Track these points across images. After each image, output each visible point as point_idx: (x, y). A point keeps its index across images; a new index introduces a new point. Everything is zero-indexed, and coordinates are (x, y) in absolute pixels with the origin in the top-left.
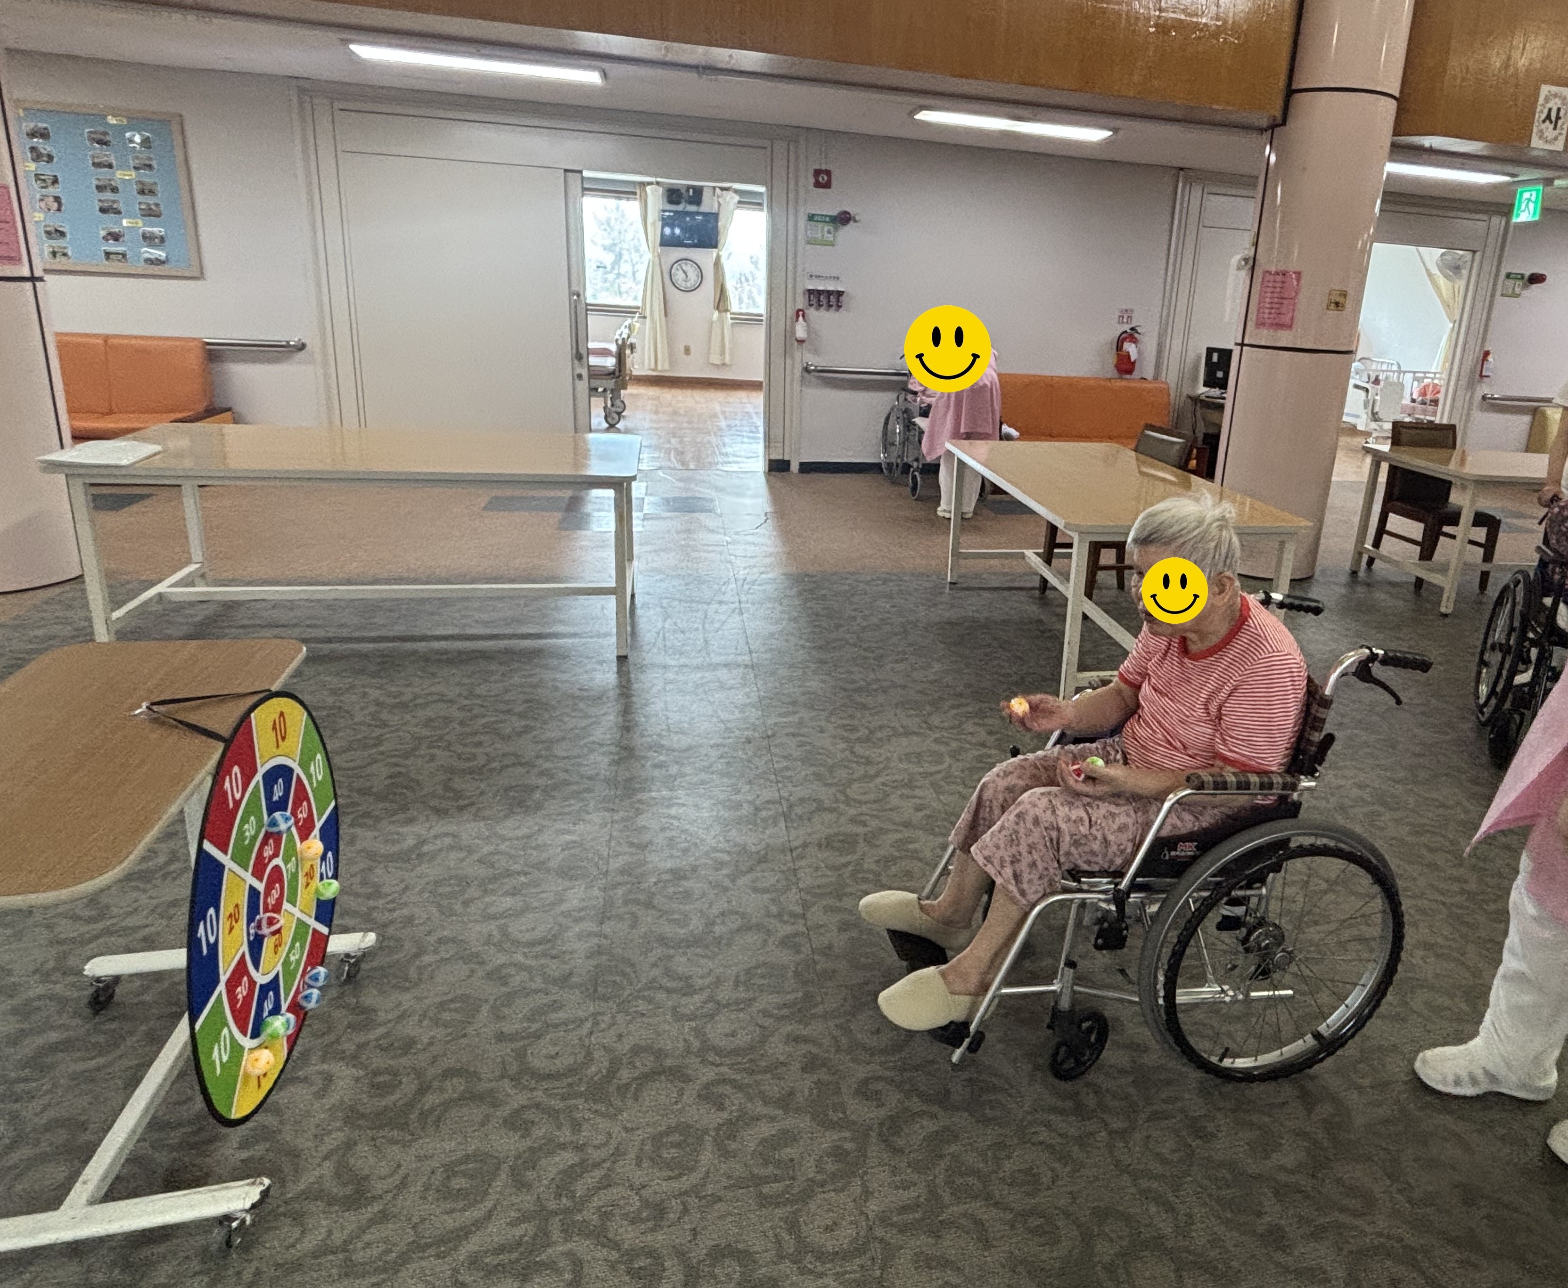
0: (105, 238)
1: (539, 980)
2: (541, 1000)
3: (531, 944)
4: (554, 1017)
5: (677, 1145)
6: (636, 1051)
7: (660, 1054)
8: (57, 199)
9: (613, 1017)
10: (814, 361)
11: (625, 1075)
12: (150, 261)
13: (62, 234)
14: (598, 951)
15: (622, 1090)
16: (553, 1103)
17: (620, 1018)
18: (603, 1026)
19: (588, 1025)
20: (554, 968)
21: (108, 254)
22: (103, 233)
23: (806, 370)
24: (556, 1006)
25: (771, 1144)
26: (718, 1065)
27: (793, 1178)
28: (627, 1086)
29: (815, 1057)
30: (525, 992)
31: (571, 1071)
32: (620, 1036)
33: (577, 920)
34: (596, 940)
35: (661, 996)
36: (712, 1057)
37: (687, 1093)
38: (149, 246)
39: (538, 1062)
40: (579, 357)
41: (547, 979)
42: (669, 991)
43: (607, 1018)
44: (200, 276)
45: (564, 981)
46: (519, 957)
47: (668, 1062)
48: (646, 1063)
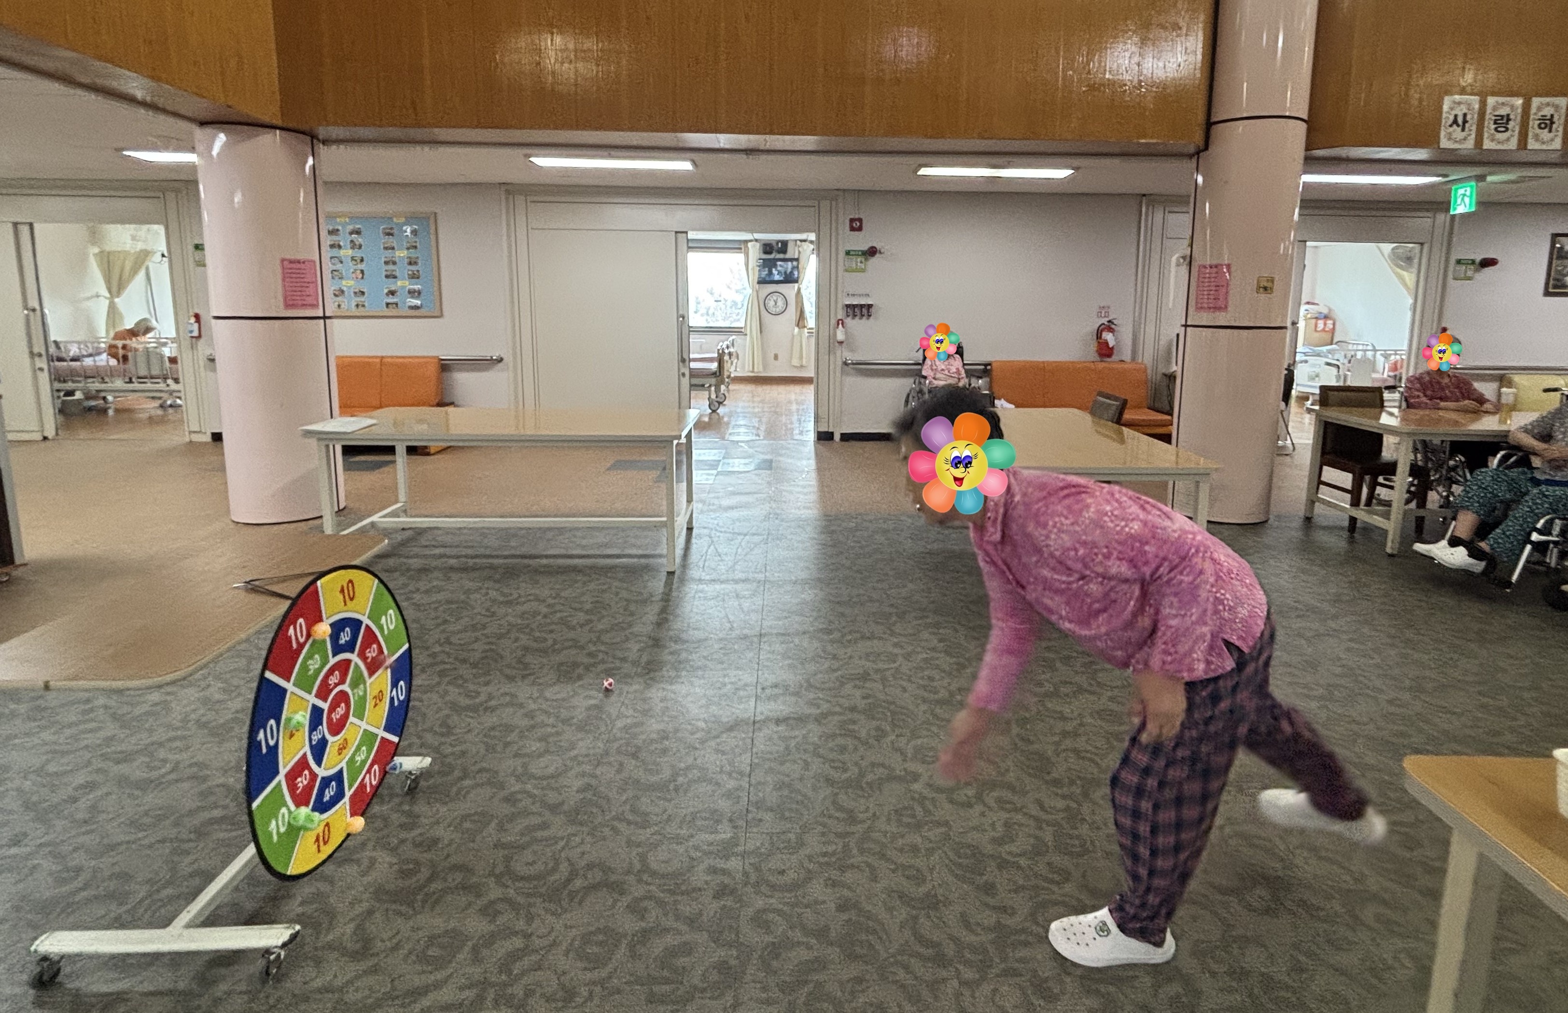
0: (387, 294)
1: (538, 805)
2: (536, 820)
3: (541, 778)
4: (539, 834)
5: (600, 944)
6: (590, 866)
7: (607, 870)
8: (362, 272)
9: (583, 840)
10: (851, 357)
11: (578, 883)
12: (411, 308)
13: (363, 293)
14: (587, 787)
15: (572, 896)
16: (520, 899)
17: (588, 839)
18: (573, 844)
19: (562, 843)
20: (552, 797)
21: (388, 304)
22: (386, 291)
23: (845, 363)
24: (545, 826)
25: (673, 952)
26: (650, 884)
27: (682, 983)
28: (578, 892)
29: (726, 886)
30: (526, 813)
31: (539, 877)
32: (583, 853)
33: (580, 764)
34: (586, 780)
35: (622, 827)
36: (645, 877)
37: (619, 904)
38: (412, 297)
39: (520, 868)
40: (683, 361)
41: (545, 804)
42: (629, 823)
43: (578, 839)
44: (441, 316)
45: (554, 809)
46: (529, 787)
47: (613, 878)
48: (597, 876)
